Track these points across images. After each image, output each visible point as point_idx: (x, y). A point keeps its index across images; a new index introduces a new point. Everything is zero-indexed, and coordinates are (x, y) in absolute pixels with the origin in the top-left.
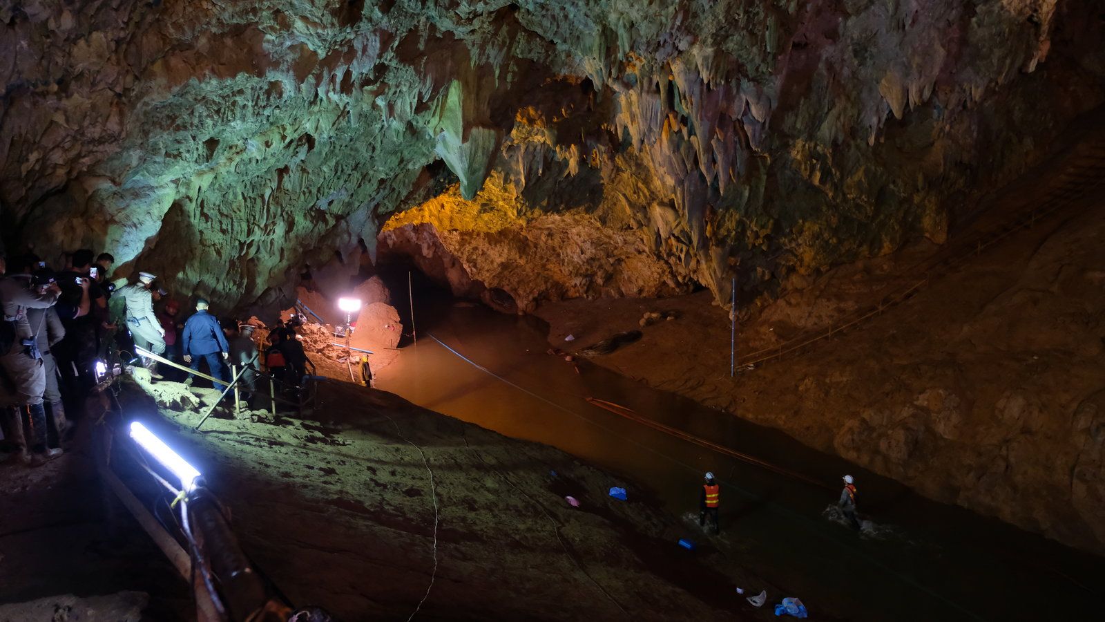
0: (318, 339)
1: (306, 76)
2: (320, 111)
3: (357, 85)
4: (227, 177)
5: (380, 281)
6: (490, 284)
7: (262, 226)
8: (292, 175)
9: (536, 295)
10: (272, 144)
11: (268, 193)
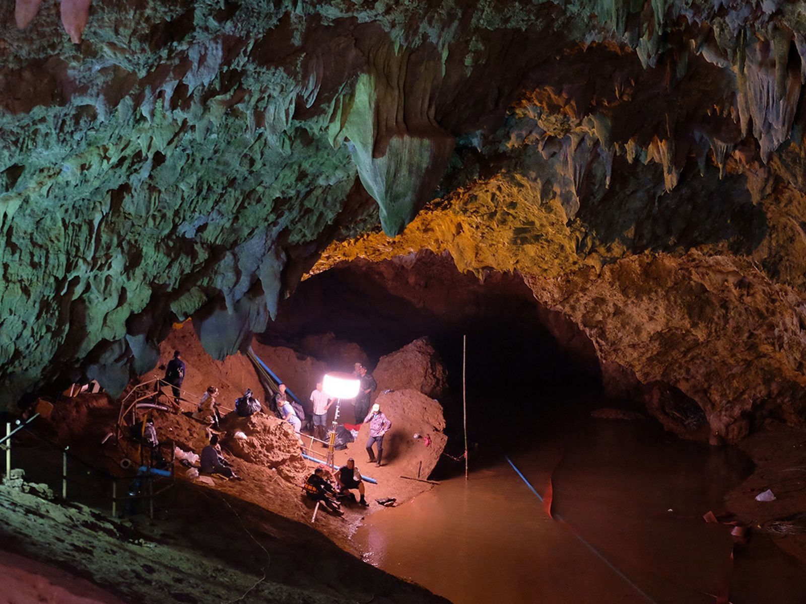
0: (275, 444)
1: (122, 97)
2: (151, 127)
3: (196, 98)
4: (41, 201)
5: (430, 350)
6: (647, 375)
7: (89, 259)
8: (135, 194)
9: (748, 407)
10: (90, 166)
11: (97, 218)
